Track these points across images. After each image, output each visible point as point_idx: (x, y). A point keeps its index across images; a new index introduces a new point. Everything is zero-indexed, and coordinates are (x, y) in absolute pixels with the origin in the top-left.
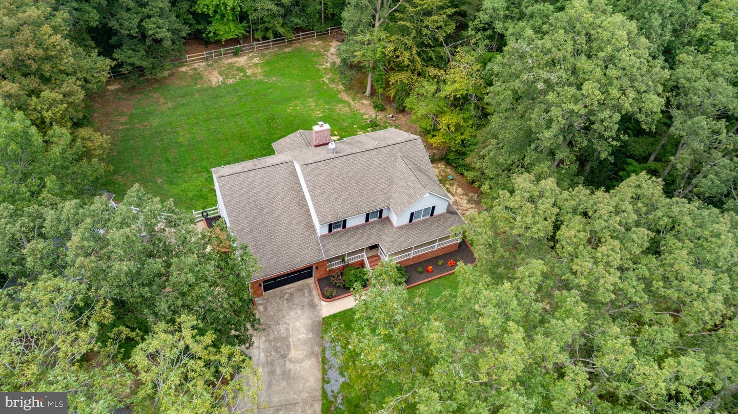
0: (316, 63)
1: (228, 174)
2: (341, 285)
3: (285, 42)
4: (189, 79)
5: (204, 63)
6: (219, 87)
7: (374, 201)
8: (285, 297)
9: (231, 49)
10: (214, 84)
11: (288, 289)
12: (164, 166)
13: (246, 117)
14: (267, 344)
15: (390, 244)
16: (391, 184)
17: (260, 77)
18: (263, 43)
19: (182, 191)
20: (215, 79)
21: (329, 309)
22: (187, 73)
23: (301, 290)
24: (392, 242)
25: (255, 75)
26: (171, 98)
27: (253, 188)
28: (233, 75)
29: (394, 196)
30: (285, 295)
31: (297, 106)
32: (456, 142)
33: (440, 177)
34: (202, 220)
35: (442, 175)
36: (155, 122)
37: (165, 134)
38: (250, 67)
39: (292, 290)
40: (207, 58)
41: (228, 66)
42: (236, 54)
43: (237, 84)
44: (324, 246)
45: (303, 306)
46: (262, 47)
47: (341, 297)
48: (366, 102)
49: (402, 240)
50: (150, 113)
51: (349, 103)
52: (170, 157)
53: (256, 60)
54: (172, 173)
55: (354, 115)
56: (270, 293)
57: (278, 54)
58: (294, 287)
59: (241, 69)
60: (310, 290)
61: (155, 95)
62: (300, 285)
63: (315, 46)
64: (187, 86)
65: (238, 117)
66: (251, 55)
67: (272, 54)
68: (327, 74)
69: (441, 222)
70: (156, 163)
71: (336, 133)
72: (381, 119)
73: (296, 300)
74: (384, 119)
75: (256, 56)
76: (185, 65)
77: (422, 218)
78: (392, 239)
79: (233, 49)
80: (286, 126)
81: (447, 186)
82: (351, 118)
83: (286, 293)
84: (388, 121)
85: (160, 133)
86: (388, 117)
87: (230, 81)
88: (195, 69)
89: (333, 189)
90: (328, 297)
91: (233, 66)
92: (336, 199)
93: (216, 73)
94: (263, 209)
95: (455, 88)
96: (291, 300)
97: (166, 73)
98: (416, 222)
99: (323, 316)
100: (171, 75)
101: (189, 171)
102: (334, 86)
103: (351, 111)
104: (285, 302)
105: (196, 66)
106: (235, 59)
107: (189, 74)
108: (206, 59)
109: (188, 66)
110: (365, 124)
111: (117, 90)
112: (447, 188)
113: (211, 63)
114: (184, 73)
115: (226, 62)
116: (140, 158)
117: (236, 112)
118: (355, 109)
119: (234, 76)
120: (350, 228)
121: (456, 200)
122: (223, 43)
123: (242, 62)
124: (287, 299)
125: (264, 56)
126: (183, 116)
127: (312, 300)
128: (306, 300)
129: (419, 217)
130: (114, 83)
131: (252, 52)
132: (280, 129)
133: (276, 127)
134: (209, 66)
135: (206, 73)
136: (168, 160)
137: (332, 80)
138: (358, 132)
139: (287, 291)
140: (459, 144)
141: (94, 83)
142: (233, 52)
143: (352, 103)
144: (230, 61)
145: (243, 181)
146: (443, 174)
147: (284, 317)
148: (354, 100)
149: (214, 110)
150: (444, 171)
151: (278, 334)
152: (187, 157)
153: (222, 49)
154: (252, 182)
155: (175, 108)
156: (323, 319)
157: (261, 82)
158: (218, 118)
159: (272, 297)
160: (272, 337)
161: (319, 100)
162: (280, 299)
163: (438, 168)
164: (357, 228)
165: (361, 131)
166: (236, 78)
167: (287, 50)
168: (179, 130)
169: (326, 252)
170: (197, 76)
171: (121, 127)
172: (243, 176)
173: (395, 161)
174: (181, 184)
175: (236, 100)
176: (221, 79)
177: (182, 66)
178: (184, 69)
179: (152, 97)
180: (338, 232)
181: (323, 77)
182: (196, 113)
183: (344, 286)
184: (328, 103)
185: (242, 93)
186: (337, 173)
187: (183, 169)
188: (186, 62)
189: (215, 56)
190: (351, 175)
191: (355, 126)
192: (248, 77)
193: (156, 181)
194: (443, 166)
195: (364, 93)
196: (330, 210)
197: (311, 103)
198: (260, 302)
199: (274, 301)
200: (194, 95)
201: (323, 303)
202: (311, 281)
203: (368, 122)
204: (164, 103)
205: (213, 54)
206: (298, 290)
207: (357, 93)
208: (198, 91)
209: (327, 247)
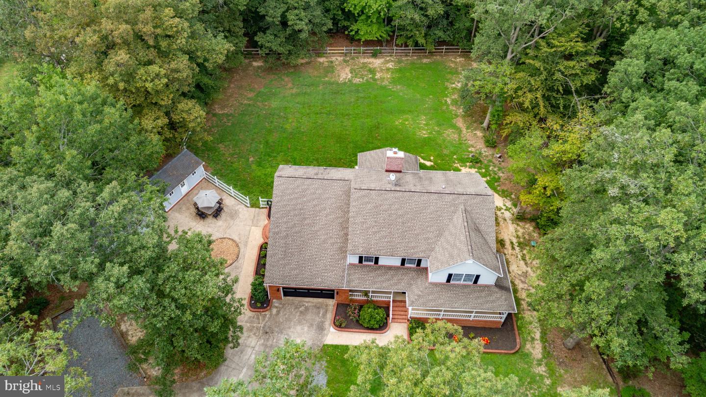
0: (448, 80)
1: (287, 176)
2: (354, 320)
3: (426, 53)
4: (322, 71)
5: (342, 58)
6: (345, 83)
7: (413, 248)
8: (300, 309)
9: (370, 50)
10: (341, 80)
11: (307, 302)
12: (262, 146)
13: (354, 119)
14: (262, 348)
15: (416, 297)
16: (440, 235)
17: (386, 83)
18: (404, 50)
19: (265, 174)
20: (345, 75)
21: (335, 337)
22: (323, 64)
23: (318, 308)
24: (419, 296)
25: (382, 79)
26: (298, 85)
27: (304, 196)
28: (363, 75)
29: (437, 249)
30: (301, 307)
31: (407, 120)
32: (551, 208)
33: (522, 240)
34: (266, 208)
35: (525, 238)
36: (275, 103)
37: (277, 117)
38: (382, 70)
39: (310, 304)
40: (346, 53)
41: (361, 65)
42: (375, 55)
43: (362, 84)
44: (349, 275)
45: (312, 325)
46: (402, 53)
47: (351, 330)
48: (479, 134)
49: (430, 298)
50: (274, 95)
51: (461, 131)
52: (271, 140)
53: (390, 65)
54: (264, 155)
55: (461, 145)
56: (289, 300)
57: (414, 63)
58: (313, 303)
59: (372, 71)
60: (326, 311)
61: (286, 79)
62: (319, 303)
63: (455, 62)
64: (317, 77)
65: (347, 117)
66: (388, 59)
67: (409, 62)
68: (453, 94)
69: (483, 294)
70: (256, 142)
71: (432, 158)
72: (487, 156)
73: (309, 316)
74: (490, 158)
75: (392, 61)
76: (324, 57)
77: (462, 282)
78: (420, 293)
79: (372, 50)
80: (387, 138)
81: (525, 252)
82: (455, 147)
83: (303, 306)
84: (494, 160)
85: (273, 115)
86: (495, 156)
87: (357, 81)
88: (332, 62)
89: (376, 222)
90: (339, 326)
91: (366, 67)
92: (375, 233)
93: (347, 70)
94: (305, 219)
95: (564, 149)
96: (304, 314)
97: (300, 61)
98: (454, 284)
99: (325, 343)
100: (308, 63)
101: (279, 158)
102: (454, 108)
103: (459, 140)
104: (298, 314)
105: (334, 59)
106: (372, 60)
107: (324, 66)
108: (345, 55)
109: (327, 57)
110: (466, 157)
111: (259, 67)
112: (524, 254)
113: (348, 59)
114: (320, 63)
115: (362, 60)
116: (247, 134)
117: (347, 112)
118: (464, 139)
119: (362, 77)
120: (382, 266)
121: (527, 272)
122: (362, 43)
123: (376, 64)
124: (301, 312)
125: (400, 62)
126: (300, 104)
127: (323, 322)
128: (318, 319)
129: (460, 280)
130: (260, 60)
131: (391, 56)
132: (379, 140)
133: (376, 137)
134: (345, 61)
135: (339, 68)
136: (267, 142)
137: (455, 102)
138: (455, 163)
139: (305, 303)
140: (553, 210)
141: (211, 63)
142: (372, 53)
143: (464, 131)
144: (366, 60)
145: (298, 186)
146: (527, 237)
147: (290, 328)
148: (467, 129)
149: (329, 105)
150: (529, 234)
151: (276, 342)
152: (284, 144)
153: (362, 48)
154: (304, 190)
155: (297, 95)
156: (324, 345)
157: (384, 88)
158: (329, 113)
159: (289, 304)
160: (270, 343)
161: (431, 120)
162: (295, 309)
163: (524, 228)
164: (390, 268)
165: (458, 163)
166: (363, 79)
167: (425, 61)
168: (290, 116)
169: (349, 282)
170: (330, 69)
171: (245, 102)
172: (299, 181)
173: (454, 212)
174: (267, 168)
175: (353, 100)
176: (350, 76)
177: (321, 57)
178: (321, 60)
179: (283, 80)
180: (369, 266)
181: (447, 97)
182: (312, 104)
183: (357, 321)
184: (439, 125)
185: (361, 95)
186: (386, 207)
187: (275, 155)
188: (327, 53)
189: (354, 53)
190: (400, 212)
191: (455, 157)
192: (375, 80)
193: (248, 159)
194: (531, 228)
195: (482, 123)
196: (364, 243)
197: (422, 120)
198: (276, 305)
199: (289, 309)
200: (319, 87)
201: (332, 329)
202: (331, 303)
203: (470, 156)
204: (290, 88)
205: (353, 51)
206: (315, 306)
207: (474, 122)
208: (325, 83)
209: (352, 277)
